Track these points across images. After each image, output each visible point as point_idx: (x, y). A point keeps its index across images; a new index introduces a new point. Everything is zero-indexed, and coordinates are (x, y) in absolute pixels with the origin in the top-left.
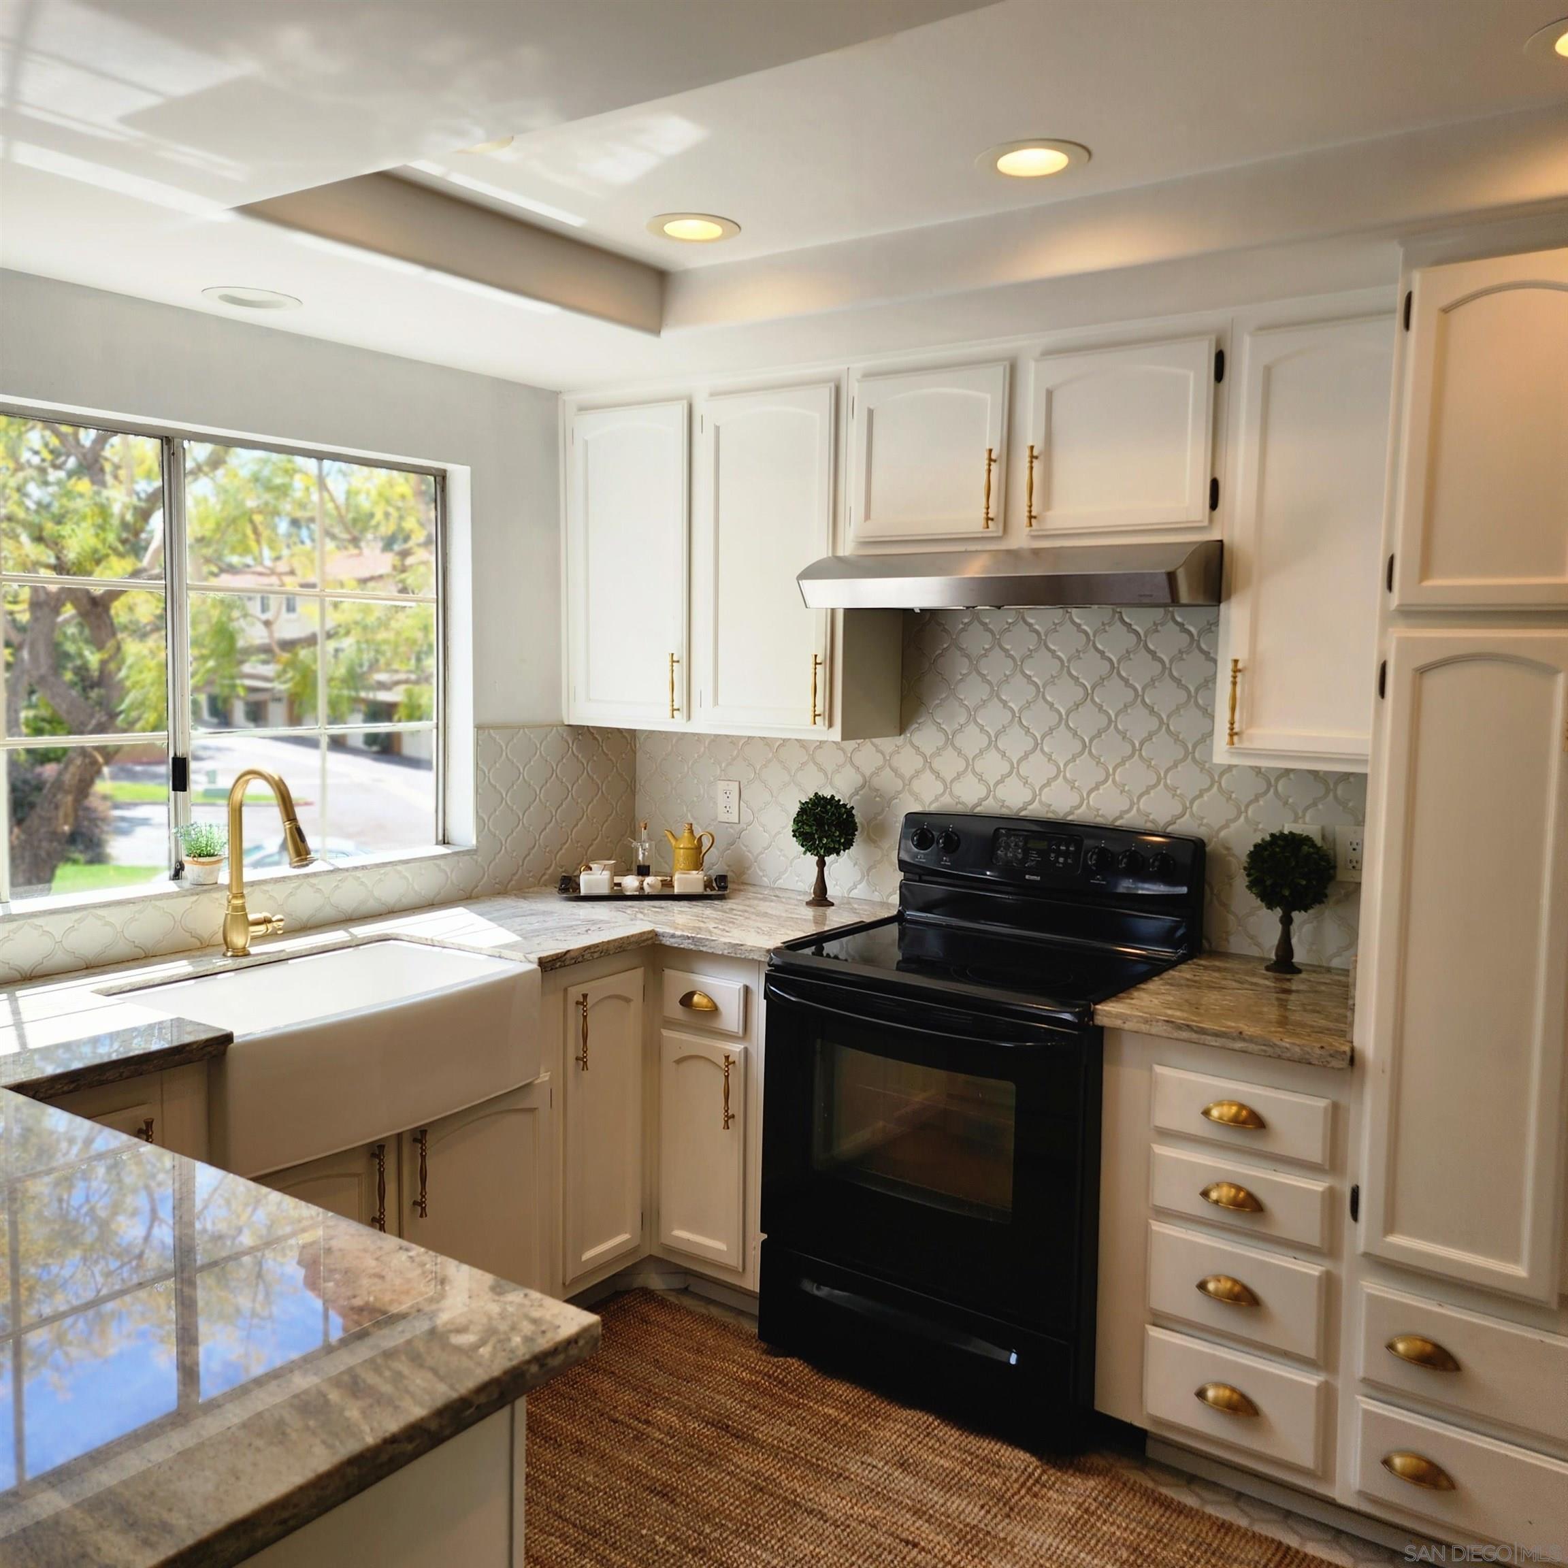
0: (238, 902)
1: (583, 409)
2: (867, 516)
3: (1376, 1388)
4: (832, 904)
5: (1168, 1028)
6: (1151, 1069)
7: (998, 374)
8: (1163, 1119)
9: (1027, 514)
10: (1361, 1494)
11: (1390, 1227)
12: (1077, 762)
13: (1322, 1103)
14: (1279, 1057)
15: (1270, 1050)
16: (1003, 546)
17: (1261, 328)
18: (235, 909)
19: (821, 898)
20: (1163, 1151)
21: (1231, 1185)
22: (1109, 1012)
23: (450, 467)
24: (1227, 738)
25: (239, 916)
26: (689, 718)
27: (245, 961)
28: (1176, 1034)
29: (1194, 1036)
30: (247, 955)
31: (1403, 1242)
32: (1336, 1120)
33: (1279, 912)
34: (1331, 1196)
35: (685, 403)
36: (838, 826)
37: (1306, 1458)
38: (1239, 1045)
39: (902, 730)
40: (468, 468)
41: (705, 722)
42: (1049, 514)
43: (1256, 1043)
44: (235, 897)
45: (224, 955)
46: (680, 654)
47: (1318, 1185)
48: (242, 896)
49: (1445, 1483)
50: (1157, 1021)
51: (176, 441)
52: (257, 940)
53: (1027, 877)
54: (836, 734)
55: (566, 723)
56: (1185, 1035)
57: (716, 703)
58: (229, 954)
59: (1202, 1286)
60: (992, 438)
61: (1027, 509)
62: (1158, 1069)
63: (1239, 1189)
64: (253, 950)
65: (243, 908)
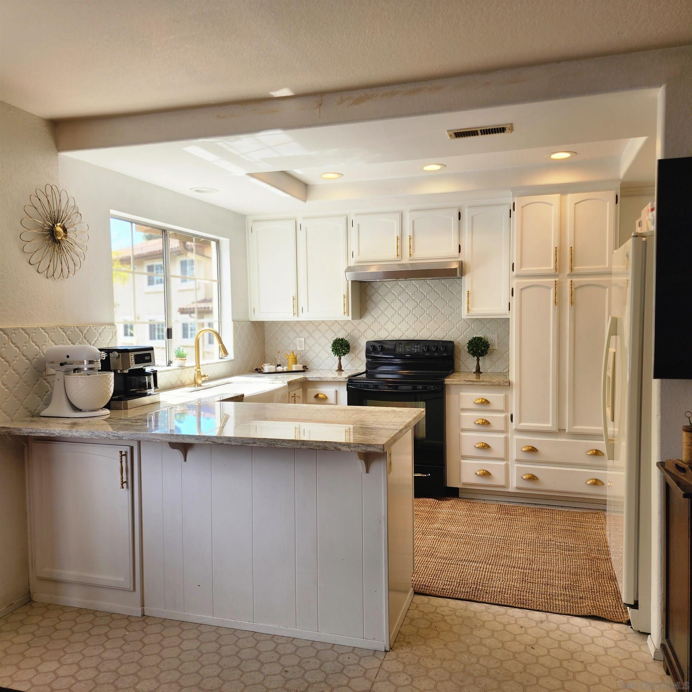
0: (198, 370)
1: (254, 221)
2: (359, 255)
3: (518, 461)
4: (343, 371)
5: (465, 382)
6: (459, 394)
7: (398, 216)
8: (463, 406)
9: (409, 254)
10: (517, 488)
11: (520, 422)
12: (416, 323)
13: (503, 395)
14: (493, 385)
15: (491, 384)
16: (401, 263)
17: (469, 207)
18: (198, 372)
19: (340, 369)
20: (463, 414)
21: (480, 419)
22: (449, 380)
23: (221, 239)
24: (467, 311)
25: (199, 374)
26: (298, 316)
27: (200, 388)
28: (467, 383)
29: (471, 383)
30: (201, 386)
31: (525, 425)
32: (506, 399)
33: (476, 358)
34: (506, 417)
35: (295, 220)
36: (346, 347)
37: (503, 483)
38: (483, 383)
39: (361, 318)
40: (229, 239)
41: (303, 317)
42: (414, 254)
43: (487, 382)
44: (198, 368)
45: (195, 386)
46: (295, 296)
47: (503, 415)
48: (200, 368)
49: (536, 478)
50: (462, 380)
51: (167, 231)
52: (203, 382)
53: (406, 356)
54: (350, 318)
55: (251, 321)
56: (469, 383)
57: (308, 311)
58: (196, 386)
59: (475, 446)
60: (397, 233)
61: (409, 252)
62: (461, 393)
63: (483, 419)
64: (202, 385)
65: (200, 372)
